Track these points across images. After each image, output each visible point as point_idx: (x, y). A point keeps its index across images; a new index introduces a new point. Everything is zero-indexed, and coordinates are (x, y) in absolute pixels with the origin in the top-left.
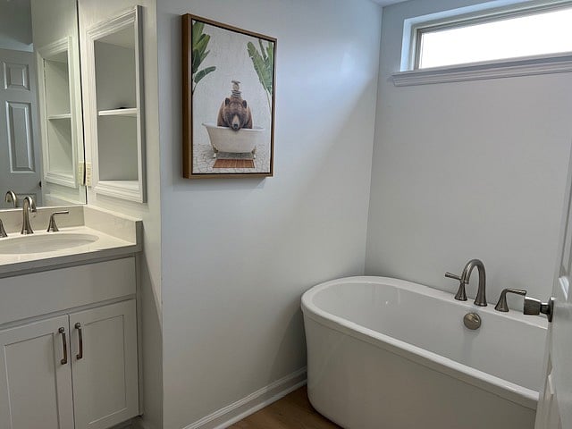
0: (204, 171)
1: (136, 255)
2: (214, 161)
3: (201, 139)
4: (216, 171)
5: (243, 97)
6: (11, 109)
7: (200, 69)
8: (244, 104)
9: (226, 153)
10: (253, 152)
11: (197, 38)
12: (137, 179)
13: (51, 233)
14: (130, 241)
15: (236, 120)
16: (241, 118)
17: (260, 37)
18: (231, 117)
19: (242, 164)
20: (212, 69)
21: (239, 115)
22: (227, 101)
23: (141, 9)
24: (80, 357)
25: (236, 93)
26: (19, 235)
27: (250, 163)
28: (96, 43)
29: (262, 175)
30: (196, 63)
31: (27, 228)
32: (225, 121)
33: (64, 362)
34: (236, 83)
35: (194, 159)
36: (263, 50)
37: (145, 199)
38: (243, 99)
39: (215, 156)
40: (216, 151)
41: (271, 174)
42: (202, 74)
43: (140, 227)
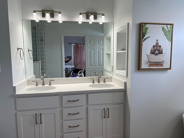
0: (145, 68)
1: (124, 91)
2: (148, 65)
3: (144, 58)
4: (149, 68)
5: (160, 44)
6: (98, 50)
7: (145, 38)
8: (160, 46)
9: (152, 62)
10: (163, 62)
11: (144, 29)
12: (125, 70)
13: (104, 83)
14: (123, 87)
15: (157, 52)
16: (159, 51)
17: (167, 24)
18: (155, 51)
19: (159, 65)
20: (149, 37)
21: (158, 50)
22: (154, 46)
23: (128, 24)
24: (108, 117)
25: (157, 43)
26: (97, 83)
27: (162, 65)
28: (117, 33)
29: (167, 69)
30: (144, 36)
31: (99, 82)
32: (153, 52)
33: (104, 117)
34: (157, 40)
35: (142, 64)
36: (168, 28)
37: (127, 76)
38: (160, 45)
39: (149, 63)
40: (149, 62)
41: (170, 69)
42: (145, 39)
43: (125, 83)
